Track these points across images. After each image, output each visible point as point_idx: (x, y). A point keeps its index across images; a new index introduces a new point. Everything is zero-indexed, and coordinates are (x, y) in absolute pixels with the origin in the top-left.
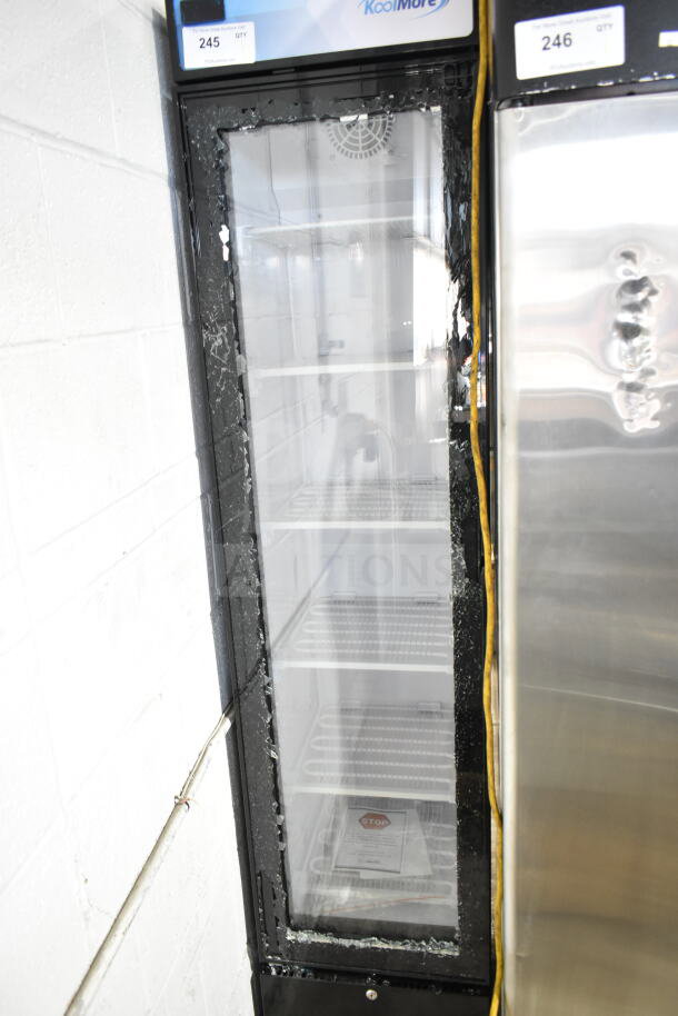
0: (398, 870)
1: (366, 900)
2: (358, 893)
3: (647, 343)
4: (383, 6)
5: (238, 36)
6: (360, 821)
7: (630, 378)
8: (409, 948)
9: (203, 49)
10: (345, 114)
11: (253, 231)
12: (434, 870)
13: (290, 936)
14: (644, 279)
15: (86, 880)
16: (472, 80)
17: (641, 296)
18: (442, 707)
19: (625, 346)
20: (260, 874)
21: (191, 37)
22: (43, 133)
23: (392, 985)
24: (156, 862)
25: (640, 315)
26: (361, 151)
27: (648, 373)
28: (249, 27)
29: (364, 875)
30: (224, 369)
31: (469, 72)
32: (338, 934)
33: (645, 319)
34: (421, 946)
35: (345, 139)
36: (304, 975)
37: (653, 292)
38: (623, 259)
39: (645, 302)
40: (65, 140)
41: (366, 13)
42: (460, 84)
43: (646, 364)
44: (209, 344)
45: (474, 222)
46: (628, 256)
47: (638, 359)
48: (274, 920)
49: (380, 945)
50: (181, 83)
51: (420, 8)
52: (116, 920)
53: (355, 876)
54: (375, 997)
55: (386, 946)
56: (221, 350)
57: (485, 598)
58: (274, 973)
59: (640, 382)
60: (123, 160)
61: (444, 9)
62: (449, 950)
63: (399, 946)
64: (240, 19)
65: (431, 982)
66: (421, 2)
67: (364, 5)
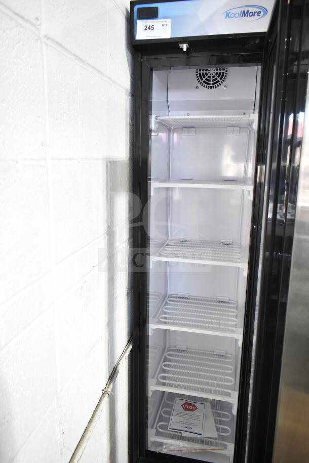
0: (200, 432)
1: (184, 447)
2: (181, 443)
4: (234, 15)
5: (163, 25)
6: (182, 406)
9: (145, 31)
11: (159, 118)
12: (219, 436)
15: (63, 433)
18: (226, 354)
21: (140, 25)
22: (80, 60)
24: (93, 424)
26: (211, 85)
28: (169, 22)
29: (184, 434)
35: (204, 79)
40: (88, 64)
41: (226, 18)
50: (135, 46)
51: (253, 16)
52: (73, 454)
53: (179, 434)
60: (110, 78)
61: (265, 18)
64: (165, 18)
66: (253, 14)
67: (225, 14)
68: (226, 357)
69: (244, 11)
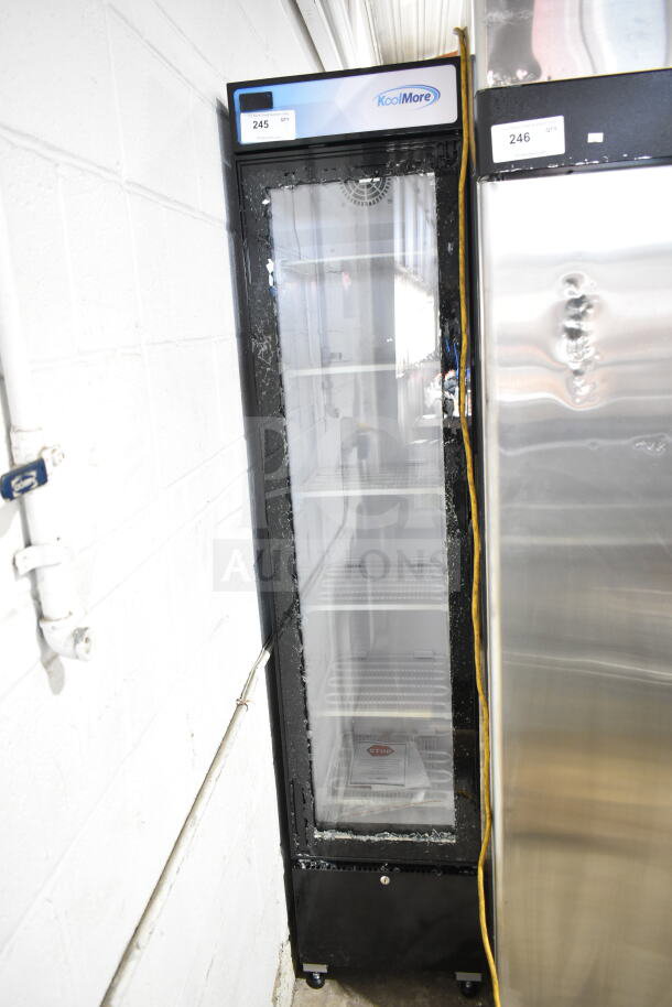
0: (402, 783)
2: (371, 801)
3: (586, 342)
4: (391, 100)
5: (283, 120)
6: (368, 750)
7: (576, 366)
8: (414, 839)
9: (254, 129)
10: (364, 177)
11: (288, 264)
12: (433, 784)
13: (317, 835)
14: (583, 297)
15: (193, 735)
16: (457, 154)
17: (582, 309)
19: (572, 343)
20: (292, 783)
21: (247, 120)
23: (402, 870)
25: (582, 323)
26: (366, 200)
27: (587, 362)
28: (291, 114)
29: (376, 788)
30: (268, 369)
31: (455, 148)
32: (356, 832)
33: (585, 325)
34: (425, 837)
36: (329, 867)
37: (589, 307)
38: (567, 285)
39: (584, 313)
41: (378, 105)
42: (448, 157)
43: (587, 356)
44: (257, 350)
45: (461, 257)
46: (571, 281)
47: (581, 353)
48: (303, 822)
49: (391, 838)
50: (238, 154)
51: (418, 102)
53: (367, 789)
54: (387, 882)
55: (396, 839)
56: (267, 355)
57: (473, 543)
58: (304, 867)
59: (583, 368)
61: (437, 103)
62: (448, 839)
63: (407, 839)
64: (284, 108)
65: (433, 867)
66: (420, 98)
67: (377, 100)
68: (434, 660)
69: (405, 95)
